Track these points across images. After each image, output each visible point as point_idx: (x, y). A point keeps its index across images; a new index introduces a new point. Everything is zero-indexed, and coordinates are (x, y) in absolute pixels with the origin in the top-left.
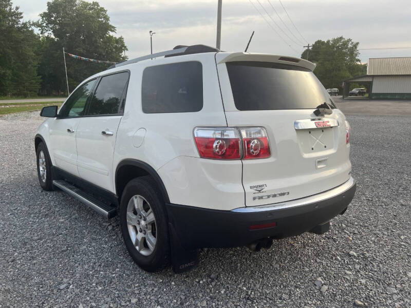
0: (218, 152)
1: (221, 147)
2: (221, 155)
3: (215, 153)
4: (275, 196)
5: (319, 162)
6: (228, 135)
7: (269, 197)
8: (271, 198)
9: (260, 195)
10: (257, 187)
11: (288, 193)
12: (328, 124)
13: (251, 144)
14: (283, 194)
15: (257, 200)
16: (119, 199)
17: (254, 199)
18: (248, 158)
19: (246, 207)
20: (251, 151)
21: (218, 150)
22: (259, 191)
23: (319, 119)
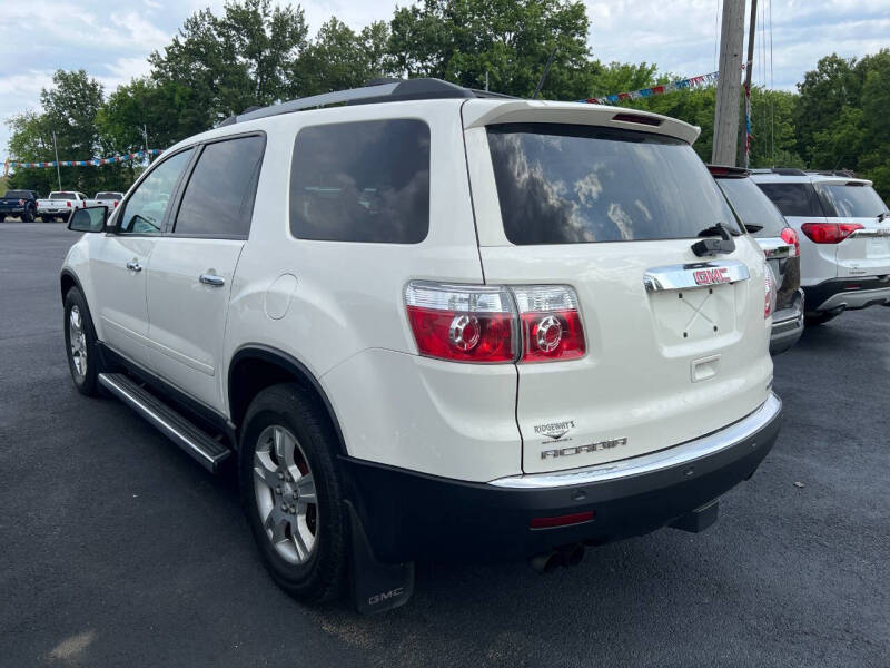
0: (461, 344)
1: (468, 332)
2: (468, 352)
3: (453, 347)
4: (592, 448)
5: (699, 366)
6: (484, 305)
7: (578, 450)
8: (583, 453)
9: (559, 446)
10: (551, 427)
11: (624, 442)
12: (724, 275)
13: (540, 327)
14: (613, 444)
15: (550, 458)
16: (237, 432)
17: (544, 456)
18: (531, 359)
19: (524, 474)
20: (541, 342)
21: (459, 339)
22: (557, 437)
23: (705, 265)
